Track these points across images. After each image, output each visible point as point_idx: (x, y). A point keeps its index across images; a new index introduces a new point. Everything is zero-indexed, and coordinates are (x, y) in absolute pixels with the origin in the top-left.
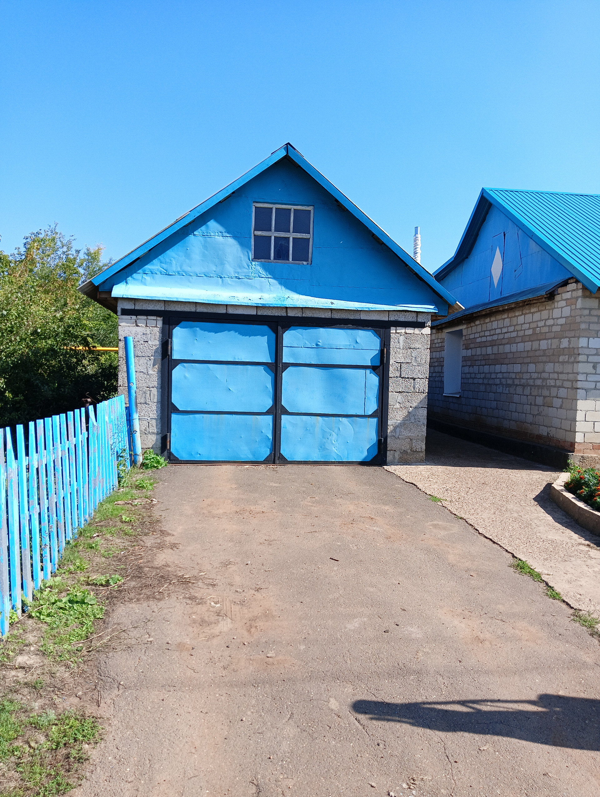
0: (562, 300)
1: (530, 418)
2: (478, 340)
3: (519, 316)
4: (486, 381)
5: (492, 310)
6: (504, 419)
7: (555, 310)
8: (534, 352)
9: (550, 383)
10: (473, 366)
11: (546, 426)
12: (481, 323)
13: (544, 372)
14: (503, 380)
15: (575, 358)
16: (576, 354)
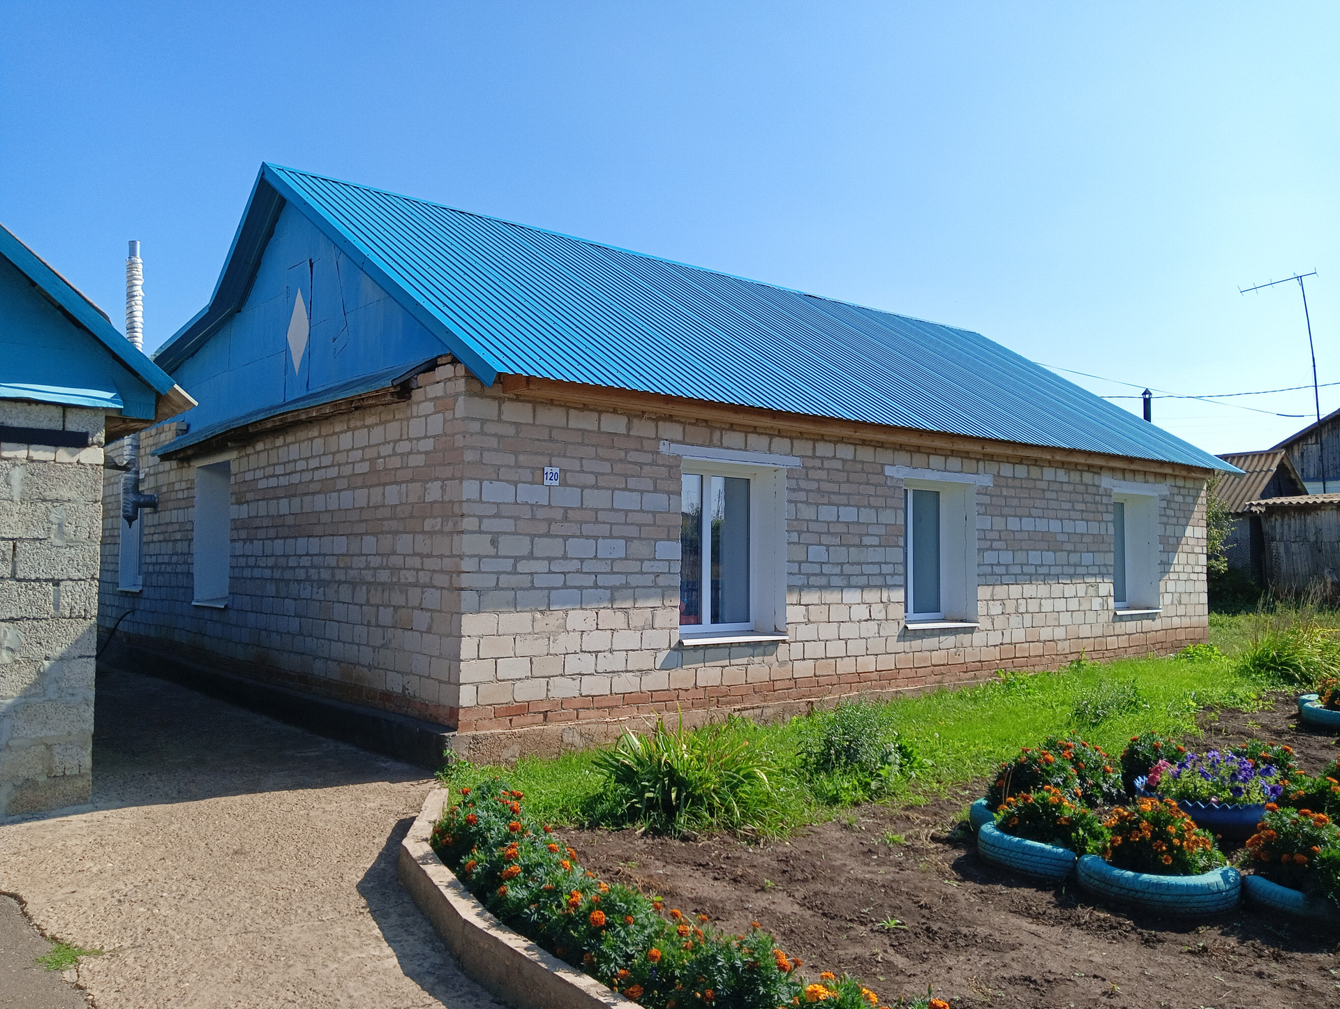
0: (427, 400)
1: (366, 656)
2: (262, 484)
3: (342, 432)
4: (277, 574)
5: (286, 418)
6: (316, 657)
7: (412, 422)
8: (373, 510)
9: (406, 578)
10: (251, 541)
11: (400, 673)
12: (267, 447)
13: (394, 553)
14: (312, 571)
15: (455, 524)
16: (456, 516)
